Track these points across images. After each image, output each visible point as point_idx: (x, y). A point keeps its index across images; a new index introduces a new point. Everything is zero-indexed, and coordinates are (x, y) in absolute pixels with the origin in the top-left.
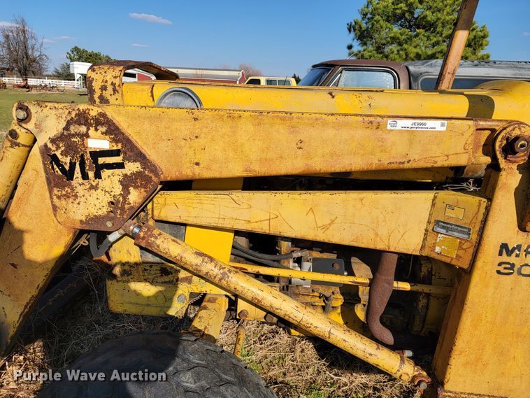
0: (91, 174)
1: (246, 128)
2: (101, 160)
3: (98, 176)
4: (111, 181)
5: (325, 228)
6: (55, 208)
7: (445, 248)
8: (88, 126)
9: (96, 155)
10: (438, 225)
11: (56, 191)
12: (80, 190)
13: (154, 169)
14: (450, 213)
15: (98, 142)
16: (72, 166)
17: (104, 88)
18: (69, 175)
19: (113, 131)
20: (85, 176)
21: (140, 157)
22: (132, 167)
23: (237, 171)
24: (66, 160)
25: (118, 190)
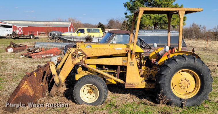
0: (78, 57)
1: (99, 50)
2: (80, 55)
3: (79, 57)
4: (81, 58)
5: (110, 63)
6: (72, 62)
7: (124, 64)
8: (78, 51)
9: (79, 54)
11: (73, 59)
12: (76, 59)
13: (87, 56)
14: (124, 59)
16: (76, 56)
17: (78, 46)
18: (75, 57)
19: (82, 51)
20: (77, 57)
21: (85, 54)
22: (84, 56)
23: (98, 55)
24: (75, 55)
25: (82, 59)
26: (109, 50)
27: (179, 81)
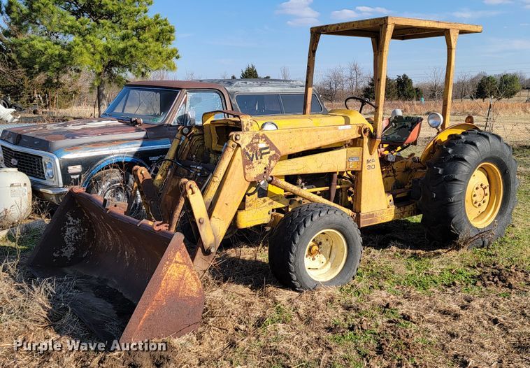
0: (259, 157)
1: (304, 134)
2: (263, 152)
3: (261, 158)
4: (266, 159)
5: (320, 167)
6: (245, 174)
7: (353, 166)
8: (259, 139)
9: (261, 150)
10: (349, 159)
11: (247, 167)
12: (255, 165)
13: (279, 153)
14: (352, 154)
15: (262, 145)
16: (253, 155)
17: (248, 124)
18: (252, 159)
19: (267, 140)
20: (257, 159)
21: (275, 149)
22: (273, 153)
23: (302, 149)
24: (251, 153)
25: (268, 162)
26: (325, 132)
27: (473, 191)
